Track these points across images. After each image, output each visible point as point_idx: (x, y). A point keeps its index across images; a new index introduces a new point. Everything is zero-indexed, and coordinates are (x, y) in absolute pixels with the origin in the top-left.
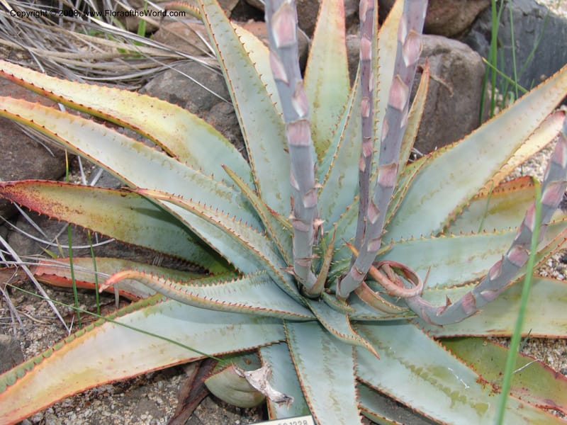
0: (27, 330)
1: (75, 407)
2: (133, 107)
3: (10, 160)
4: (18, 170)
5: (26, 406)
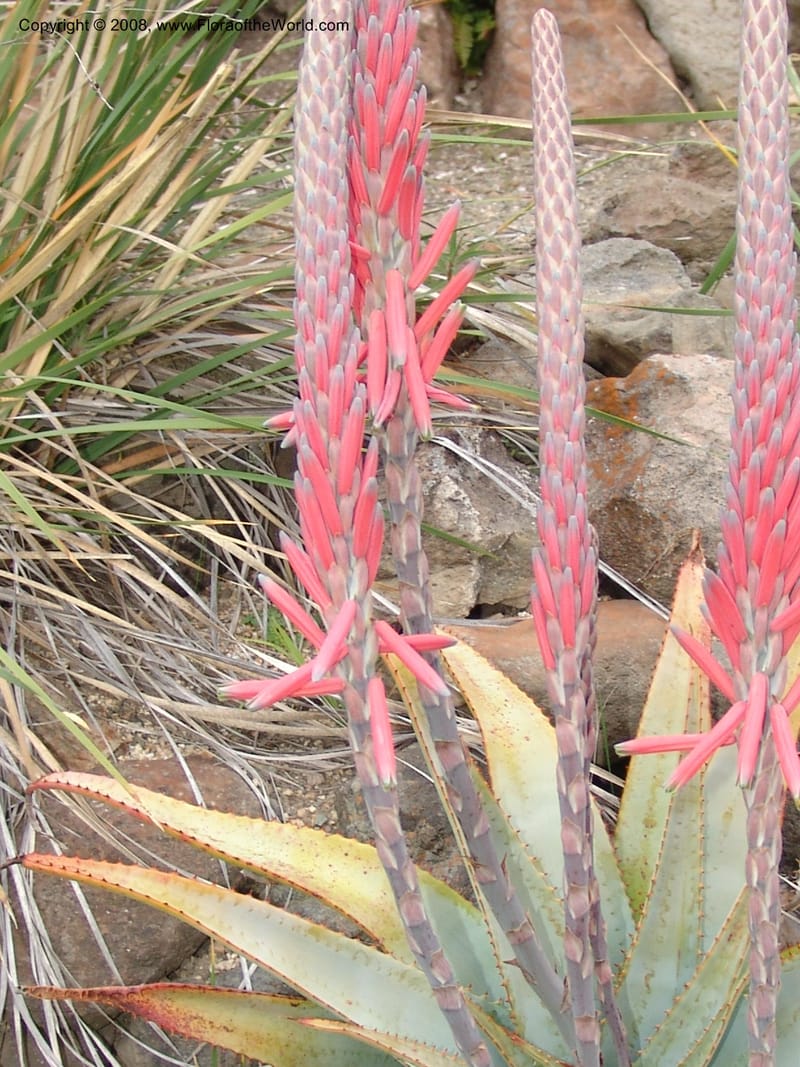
2: (317, 856)
3: (125, 923)
4: (136, 938)
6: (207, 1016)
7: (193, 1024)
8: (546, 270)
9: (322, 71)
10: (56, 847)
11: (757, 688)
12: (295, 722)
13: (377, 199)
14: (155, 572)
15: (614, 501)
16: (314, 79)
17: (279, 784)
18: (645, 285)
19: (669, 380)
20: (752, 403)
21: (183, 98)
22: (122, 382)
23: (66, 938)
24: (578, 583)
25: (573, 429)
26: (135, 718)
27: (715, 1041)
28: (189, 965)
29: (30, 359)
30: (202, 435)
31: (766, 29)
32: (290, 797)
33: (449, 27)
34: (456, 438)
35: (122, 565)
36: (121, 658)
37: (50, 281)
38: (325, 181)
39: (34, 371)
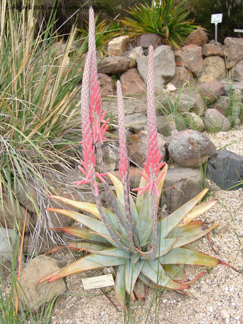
2: (91, 207)
6: (75, 232)
7: (72, 233)
8: (119, 119)
9: (85, 90)
10: (52, 207)
11: (152, 181)
12: (88, 187)
13: (94, 109)
14: (67, 165)
15: (136, 153)
16: (84, 92)
17: (86, 196)
18: (141, 120)
19: (143, 135)
20: (150, 138)
21: (68, 94)
22: (61, 137)
23: (54, 220)
24: (125, 165)
25: (124, 142)
26: (64, 187)
27: (150, 233)
28: (72, 224)
29: (47, 133)
30: (73, 144)
31: (150, 83)
32: (88, 199)
33: (113, 81)
34: (112, 144)
35: (62, 165)
36: (61, 178)
37: (50, 122)
38: (85, 107)
39: (48, 136)
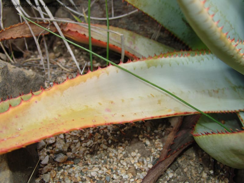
0: (57, 75)
1: (80, 137)
5: (13, 137)
